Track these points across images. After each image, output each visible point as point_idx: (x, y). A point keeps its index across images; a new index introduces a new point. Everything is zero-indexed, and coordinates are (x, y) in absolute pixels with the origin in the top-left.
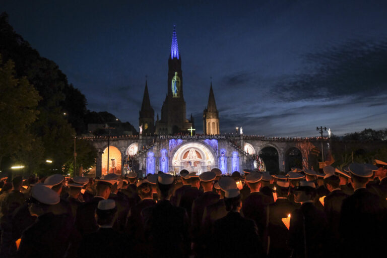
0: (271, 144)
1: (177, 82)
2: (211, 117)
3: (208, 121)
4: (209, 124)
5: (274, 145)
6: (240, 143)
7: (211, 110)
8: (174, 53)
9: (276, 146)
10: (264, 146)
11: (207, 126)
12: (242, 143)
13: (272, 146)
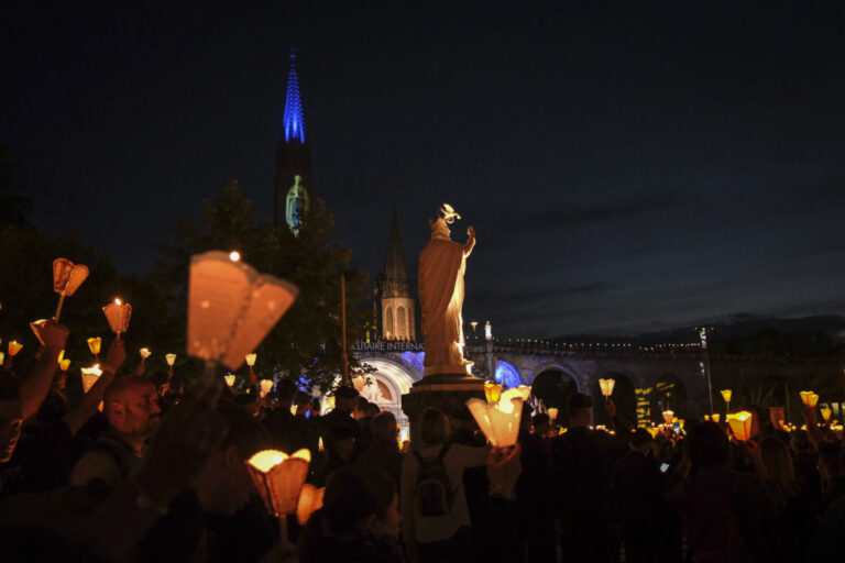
0: (561, 363)
1: (300, 200)
2: (396, 293)
3: (386, 304)
4: (390, 310)
5: (566, 366)
6: (486, 360)
7: (395, 277)
8: (291, 127)
9: (571, 369)
10: (544, 368)
11: (385, 317)
12: (490, 362)
13: (562, 368)
